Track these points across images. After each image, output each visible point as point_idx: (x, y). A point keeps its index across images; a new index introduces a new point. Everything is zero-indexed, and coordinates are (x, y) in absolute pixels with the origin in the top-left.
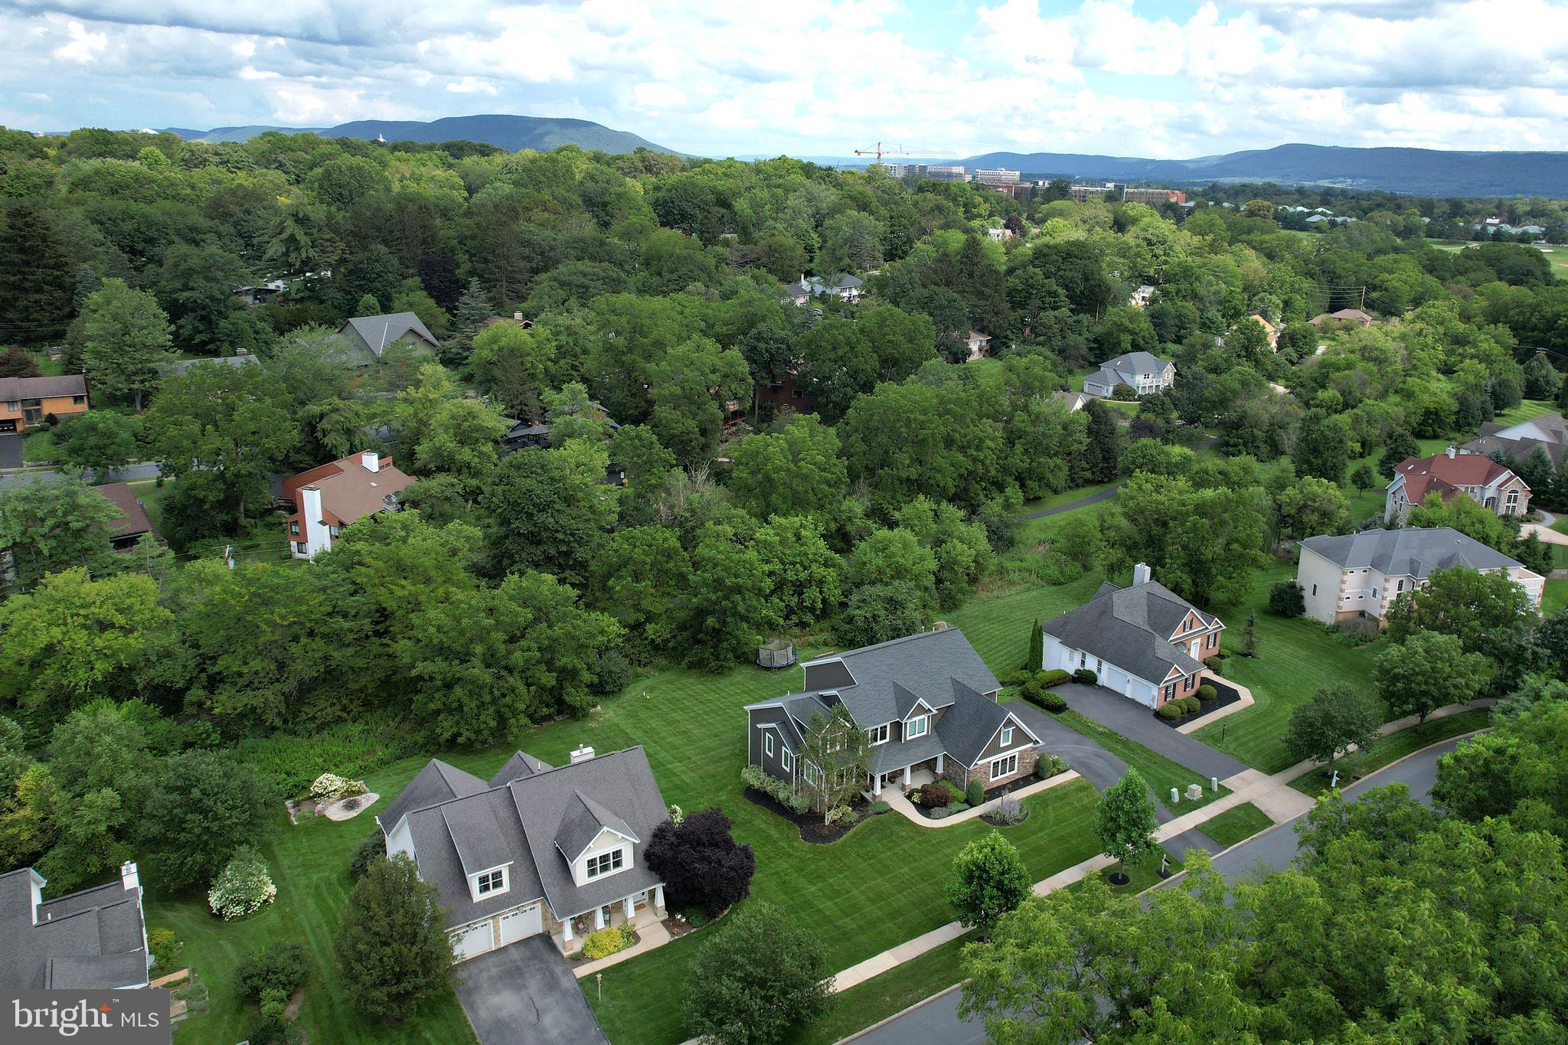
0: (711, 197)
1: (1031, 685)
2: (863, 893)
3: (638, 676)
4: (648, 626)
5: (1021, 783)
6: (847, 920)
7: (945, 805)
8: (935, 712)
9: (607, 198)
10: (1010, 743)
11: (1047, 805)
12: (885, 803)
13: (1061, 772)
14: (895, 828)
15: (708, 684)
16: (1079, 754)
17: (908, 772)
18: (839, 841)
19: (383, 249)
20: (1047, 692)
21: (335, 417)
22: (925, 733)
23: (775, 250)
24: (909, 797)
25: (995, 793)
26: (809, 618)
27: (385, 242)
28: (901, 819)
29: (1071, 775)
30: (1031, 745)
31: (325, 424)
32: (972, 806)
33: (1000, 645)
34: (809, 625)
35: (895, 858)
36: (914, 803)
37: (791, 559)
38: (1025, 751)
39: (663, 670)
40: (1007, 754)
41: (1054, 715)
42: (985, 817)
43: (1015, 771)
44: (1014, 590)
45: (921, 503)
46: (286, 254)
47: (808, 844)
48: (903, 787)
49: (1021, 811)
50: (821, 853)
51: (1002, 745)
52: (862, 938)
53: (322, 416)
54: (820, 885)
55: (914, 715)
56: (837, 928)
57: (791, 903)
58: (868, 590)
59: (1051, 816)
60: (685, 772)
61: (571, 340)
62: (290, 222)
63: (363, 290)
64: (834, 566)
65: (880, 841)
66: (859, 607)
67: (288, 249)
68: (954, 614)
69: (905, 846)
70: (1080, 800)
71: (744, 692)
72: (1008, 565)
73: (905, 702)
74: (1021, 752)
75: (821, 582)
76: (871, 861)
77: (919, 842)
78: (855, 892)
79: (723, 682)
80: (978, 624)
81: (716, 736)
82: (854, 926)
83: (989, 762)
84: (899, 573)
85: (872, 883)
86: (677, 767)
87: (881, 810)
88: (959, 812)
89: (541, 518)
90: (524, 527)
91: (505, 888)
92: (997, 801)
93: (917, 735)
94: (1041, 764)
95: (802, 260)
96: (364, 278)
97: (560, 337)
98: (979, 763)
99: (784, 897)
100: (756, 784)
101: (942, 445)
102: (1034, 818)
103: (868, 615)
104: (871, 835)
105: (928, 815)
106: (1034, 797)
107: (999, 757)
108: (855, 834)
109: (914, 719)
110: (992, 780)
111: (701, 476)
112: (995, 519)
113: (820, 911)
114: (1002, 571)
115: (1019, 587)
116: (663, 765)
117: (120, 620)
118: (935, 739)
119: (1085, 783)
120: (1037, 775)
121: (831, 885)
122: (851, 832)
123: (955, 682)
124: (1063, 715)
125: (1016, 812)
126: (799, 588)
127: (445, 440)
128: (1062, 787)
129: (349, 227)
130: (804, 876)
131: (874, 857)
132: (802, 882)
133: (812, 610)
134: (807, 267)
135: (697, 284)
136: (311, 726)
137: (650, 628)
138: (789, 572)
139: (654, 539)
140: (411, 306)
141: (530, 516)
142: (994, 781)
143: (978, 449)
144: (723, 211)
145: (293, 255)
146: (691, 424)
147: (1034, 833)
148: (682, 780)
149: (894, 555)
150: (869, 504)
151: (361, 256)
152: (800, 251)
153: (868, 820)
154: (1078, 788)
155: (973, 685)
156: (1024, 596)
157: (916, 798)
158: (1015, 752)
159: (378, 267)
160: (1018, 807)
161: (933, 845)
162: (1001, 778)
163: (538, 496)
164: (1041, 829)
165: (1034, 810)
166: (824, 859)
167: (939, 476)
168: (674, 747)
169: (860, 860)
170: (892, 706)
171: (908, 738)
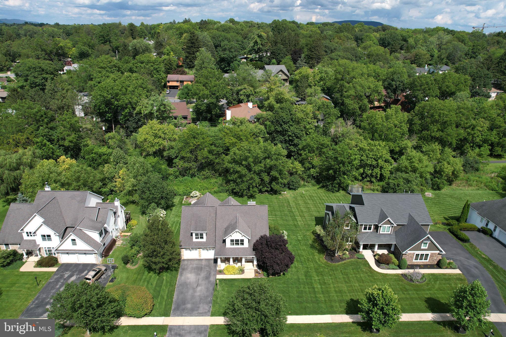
0: (400, 38)
1: (455, 227)
2: (334, 287)
3: (304, 186)
4: (311, 169)
5: (429, 266)
6: (322, 296)
7: (388, 264)
8: (395, 225)
9: (363, 37)
10: (427, 248)
11: (437, 280)
12: (363, 255)
13: (451, 268)
14: (362, 266)
15: (326, 194)
16: (466, 263)
17: (377, 247)
18: (337, 264)
19: (282, 46)
20: (462, 232)
21: (244, 90)
22: (389, 233)
23: (418, 55)
24: (374, 256)
25: (412, 267)
26: (373, 179)
27: (282, 44)
28: (366, 264)
29: (457, 271)
30: (438, 252)
31: (241, 93)
32: (400, 268)
33: (452, 208)
34: (374, 182)
35: (355, 278)
36: (375, 259)
37: (371, 156)
38: (435, 254)
39: (313, 185)
40: (425, 253)
41: (461, 243)
42: (404, 275)
43: (427, 261)
44: (470, 188)
45: (436, 146)
46: (254, 46)
47: (325, 261)
48: (373, 252)
49: (422, 278)
50: (328, 266)
51: (422, 248)
52: (323, 305)
53: (241, 90)
54: (320, 278)
55: (384, 224)
56: (316, 297)
57: (305, 280)
58: (399, 174)
59: (437, 286)
60: (300, 221)
61: (325, 76)
62: (256, 37)
63: (273, 58)
64: (388, 162)
65: (353, 269)
66: (394, 180)
67: (254, 45)
68: (437, 192)
69: (362, 275)
70: (456, 284)
71: (337, 200)
72: (472, 178)
73: (383, 217)
74: (432, 254)
75: (381, 168)
76: (345, 276)
77: (369, 276)
78: (332, 286)
79: (331, 195)
80: (446, 198)
81: (318, 212)
82: (323, 299)
83: (414, 253)
84: (414, 170)
85: (340, 285)
86: (299, 218)
87: (360, 257)
88: (393, 269)
89: (284, 126)
90: (279, 129)
91: (204, 240)
92: (411, 271)
93: (385, 233)
94: (442, 262)
95: (428, 60)
96: (274, 55)
97: (322, 74)
98: (409, 252)
99: (304, 277)
100: (319, 232)
101: (454, 126)
102: (428, 284)
103: (395, 183)
104: (351, 266)
105: (378, 266)
106: (433, 275)
107: (420, 252)
108: (345, 263)
109: (384, 226)
110: (414, 261)
111: (349, 123)
112: (471, 159)
113: (314, 288)
114: (468, 180)
115: (473, 188)
116: (295, 216)
117: (163, 135)
118: (394, 236)
119: (463, 277)
120: (439, 265)
121: (324, 279)
122: (343, 262)
123: (410, 215)
124: (467, 244)
125: (419, 278)
126: (372, 167)
127: (272, 100)
128: (450, 275)
129: (273, 39)
130: (316, 272)
131: (347, 275)
132: (314, 274)
133: (376, 177)
134: (430, 62)
135: (381, 63)
136: (203, 177)
137: (312, 170)
138: (369, 161)
139: (319, 139)
140: (285, 63)
141: (281, 125)
142: (415, 261)
143: (473, 129)
144: (404, 43)
145: (256, 47)
146: (357, 106)
147: (424, 290)
148: (298, 223)
149: (413, 162)
150: (416, 144)
151: (275, 48)
152: (428, 56)
153: (353, 260)
154: (457, 278)
155: (417, 219)
156: (474, 192)
157: (377, 257)
158: (429, 252)
159: (279, 52)
160: (421, 277)
161: (375, 279)
162: (419, 262)
163: (284, 119)
164: (429, 290)
165: (430, 280)
166: (328, 269)
167: (449, 138)
168: (302, 212)
169: (341, 274)
170: (377, 218)
171: (381, 233)
